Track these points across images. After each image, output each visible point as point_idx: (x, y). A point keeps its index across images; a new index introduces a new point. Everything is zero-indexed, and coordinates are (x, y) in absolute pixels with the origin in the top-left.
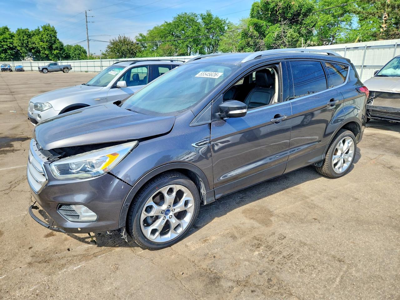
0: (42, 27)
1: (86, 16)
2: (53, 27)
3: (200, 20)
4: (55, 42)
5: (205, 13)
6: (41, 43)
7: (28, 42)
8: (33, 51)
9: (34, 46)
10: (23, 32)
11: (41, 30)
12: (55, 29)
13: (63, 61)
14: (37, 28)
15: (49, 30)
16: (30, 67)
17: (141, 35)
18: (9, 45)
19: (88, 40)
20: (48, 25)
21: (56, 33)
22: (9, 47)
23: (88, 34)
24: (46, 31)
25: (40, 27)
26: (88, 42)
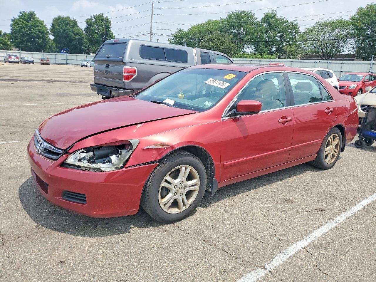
0: (94, 18)
1: (152, 8)
2: (107, 17)
9: (77, 37)
10: (64, 21)
12: (110, 20)
14: (90, 17)
16: (66, 60)
18: (37, 33)
21: (110, 24)
22: (37, 34)
23: (151, 27)
24: (101, 21)
25: (93, 17)
26: (151, 36)
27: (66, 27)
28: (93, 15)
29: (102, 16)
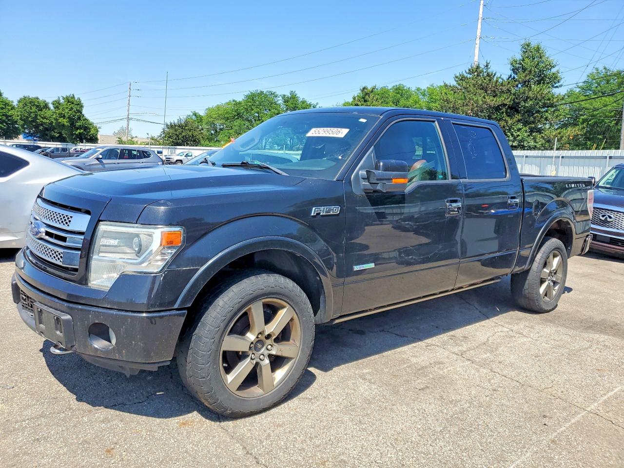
0: (64, 98)
1: (130, 88)
2: (79, 99)
3: (280, 101)
4: (79, 118)
5: (288, 94)
6: (61, 120)
7: (36, 115)
8: (41, 128)
9: (45, 121)
10: (30, 103)
11: (62, 101)
12: (82, 102)
13: (87, 144)
14: (56, 99)
15: (73, 103)
17: (195, 114)
19: (128, 119)
20: (72, 95)
21: (82, 106)
23: (128, 111)
24: (69, 103)
25: (61, 98)
26: (128, 121)
27: (31, 109)
28: (62, 96)
29: (73, 97)
